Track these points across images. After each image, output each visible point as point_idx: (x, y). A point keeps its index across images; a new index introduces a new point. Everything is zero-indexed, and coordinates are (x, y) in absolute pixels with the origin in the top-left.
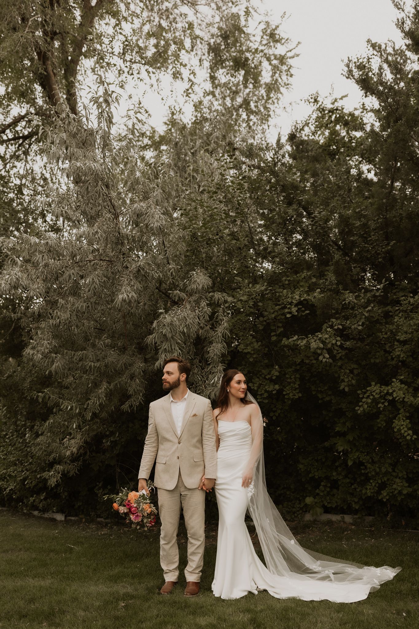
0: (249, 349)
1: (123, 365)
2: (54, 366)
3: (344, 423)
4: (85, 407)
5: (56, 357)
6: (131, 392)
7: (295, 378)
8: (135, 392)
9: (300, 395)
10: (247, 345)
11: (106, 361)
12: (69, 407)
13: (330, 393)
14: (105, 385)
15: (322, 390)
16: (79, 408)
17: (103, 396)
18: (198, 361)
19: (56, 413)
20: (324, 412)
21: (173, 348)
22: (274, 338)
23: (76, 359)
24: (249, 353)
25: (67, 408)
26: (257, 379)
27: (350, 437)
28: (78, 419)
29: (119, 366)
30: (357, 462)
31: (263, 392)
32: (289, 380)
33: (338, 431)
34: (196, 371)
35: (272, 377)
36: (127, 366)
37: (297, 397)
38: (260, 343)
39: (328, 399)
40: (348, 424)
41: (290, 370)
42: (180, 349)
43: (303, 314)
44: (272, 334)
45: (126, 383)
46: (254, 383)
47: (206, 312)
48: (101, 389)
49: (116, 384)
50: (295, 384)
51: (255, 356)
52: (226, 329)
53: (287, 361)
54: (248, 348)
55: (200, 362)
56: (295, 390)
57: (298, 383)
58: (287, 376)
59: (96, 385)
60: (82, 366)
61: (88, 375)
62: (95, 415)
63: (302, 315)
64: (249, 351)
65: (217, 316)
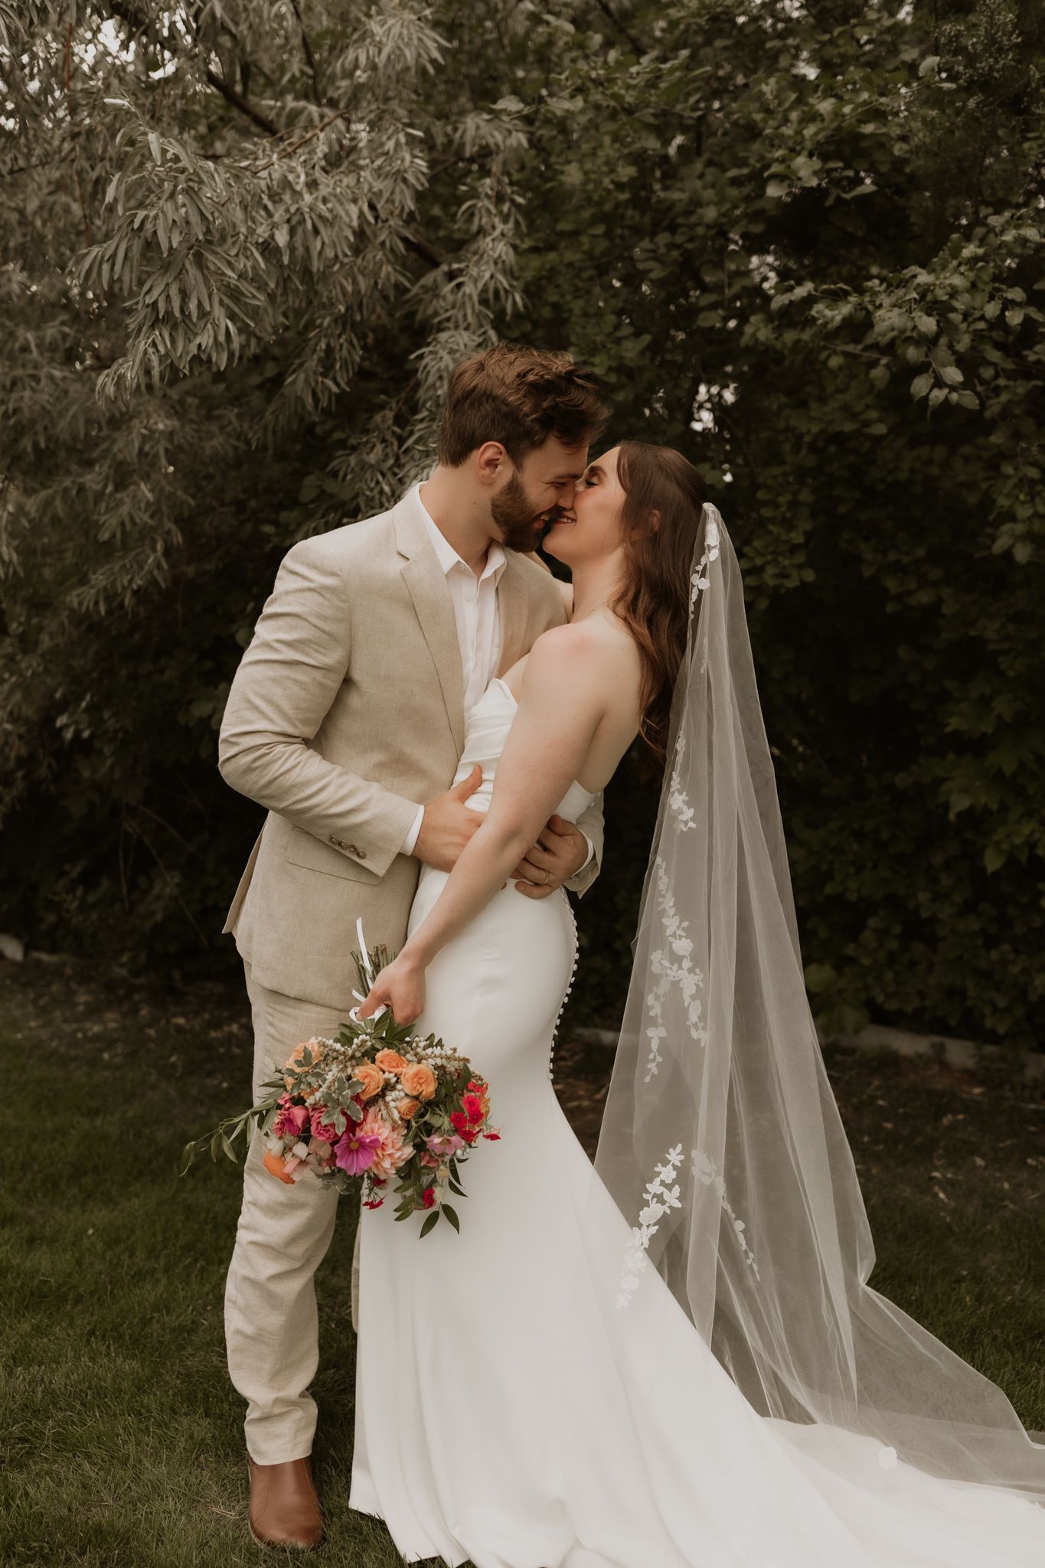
3: (985, 702)
7: (794, 504)
9: (809, 576)
13: (935, 574)
15: (905, 559)
18: (389, 415)
20: (903, 653)
21: (193, 306)
27: (1005, 760)
30: (1023, 858)
32: (767, 512)
33: (956, 733)
34: (372, 458)
37: (792, 583)
39: (924, 597)
40: (1003, 707)
42: (232, 316)
43: (847, 196)
47: (400, 176)
50: (788, 524)
51: (620, 396)
52: (504, 272)
53: (764, 435)
54: (597, 360)
57: (805, 524)
58: (761, 495)
63: (839, 200)
65: (470, 215)
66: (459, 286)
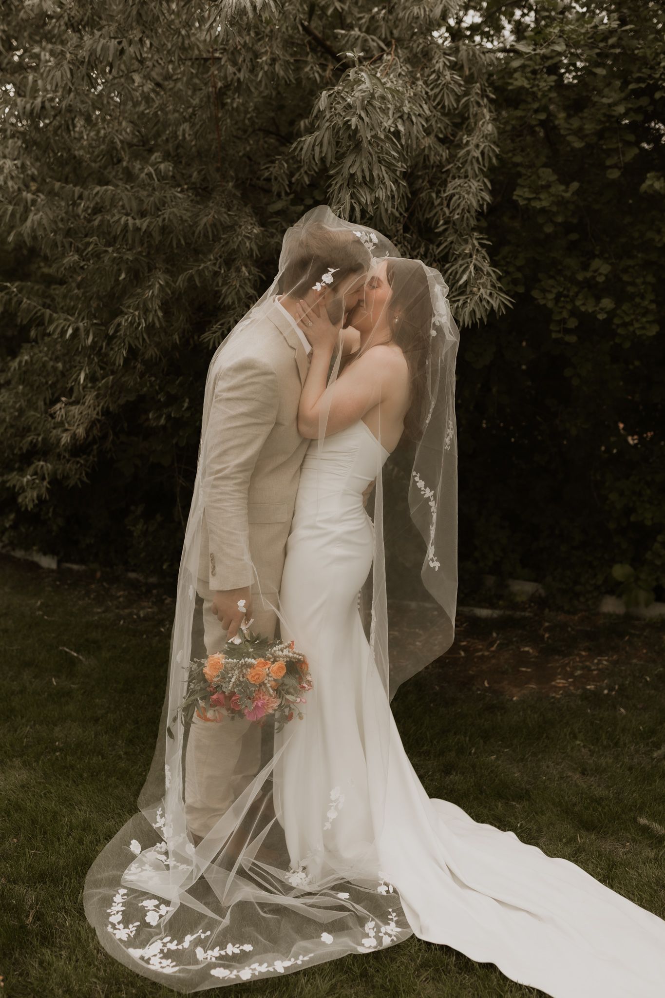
0: (544, 202)
1: (209, 230)
2: (29, 223)
4: (111, 332)
5: (34, 202)
6: (229, 300)
7: (645, 284)
8: (240, 299)
9: (658, 329)
10: (537, 190)
11: (166, 216)
12: (70, 331)
14: (160, 280)
16: (94, 334)
17: (156, 304)
19: (37, 342)
22: (614, 174)
23: (85, 210)
24: (543, 210)
25: (63, 332)
26: (551, 282)
28: (90, 362)
29: (200, 228)
31: (565, 314)
32: (631, 289)
35: (594, 278)
36: (220, 229)
37: (648, 333)
38: (575, 185)
41: (630, 262)
44: (608, 163)
45: (216, 274)
46: (544, 291)
48: (150, 287)
49: (191, 279)
50: (643, 298)
51: (560, 219)
52: (491, 141)
54: (542, 196)
55: (406, 229)
56: (644, 315)
58: (627, 277)
59: (137, 277)
60: (99, 226)
61: (117, 251)
62: (133, 352)
64: (545, 204)
65: (466, 106)
66: (468, 152)
